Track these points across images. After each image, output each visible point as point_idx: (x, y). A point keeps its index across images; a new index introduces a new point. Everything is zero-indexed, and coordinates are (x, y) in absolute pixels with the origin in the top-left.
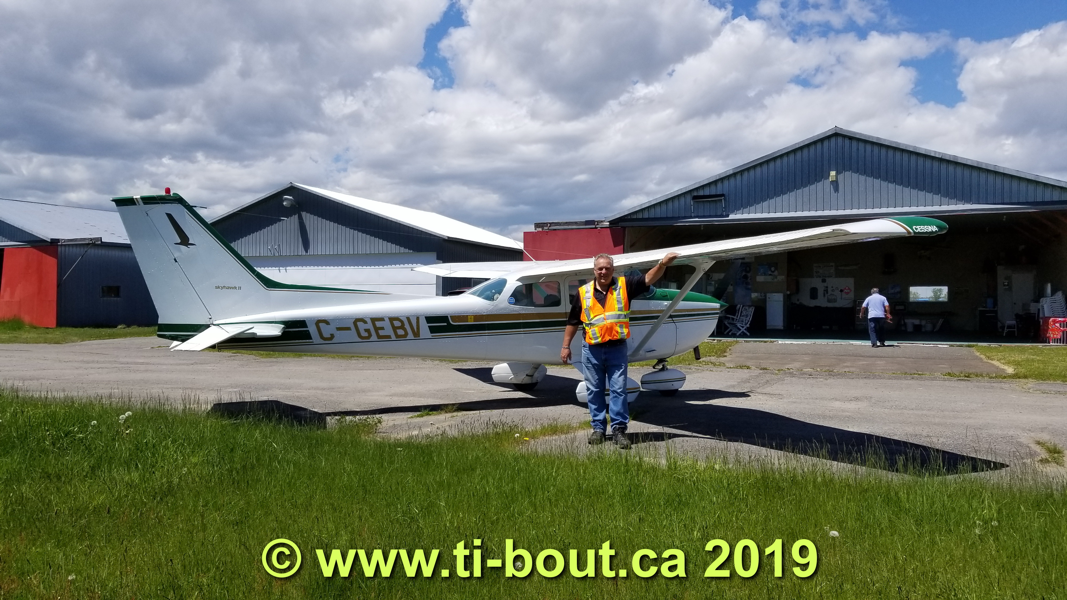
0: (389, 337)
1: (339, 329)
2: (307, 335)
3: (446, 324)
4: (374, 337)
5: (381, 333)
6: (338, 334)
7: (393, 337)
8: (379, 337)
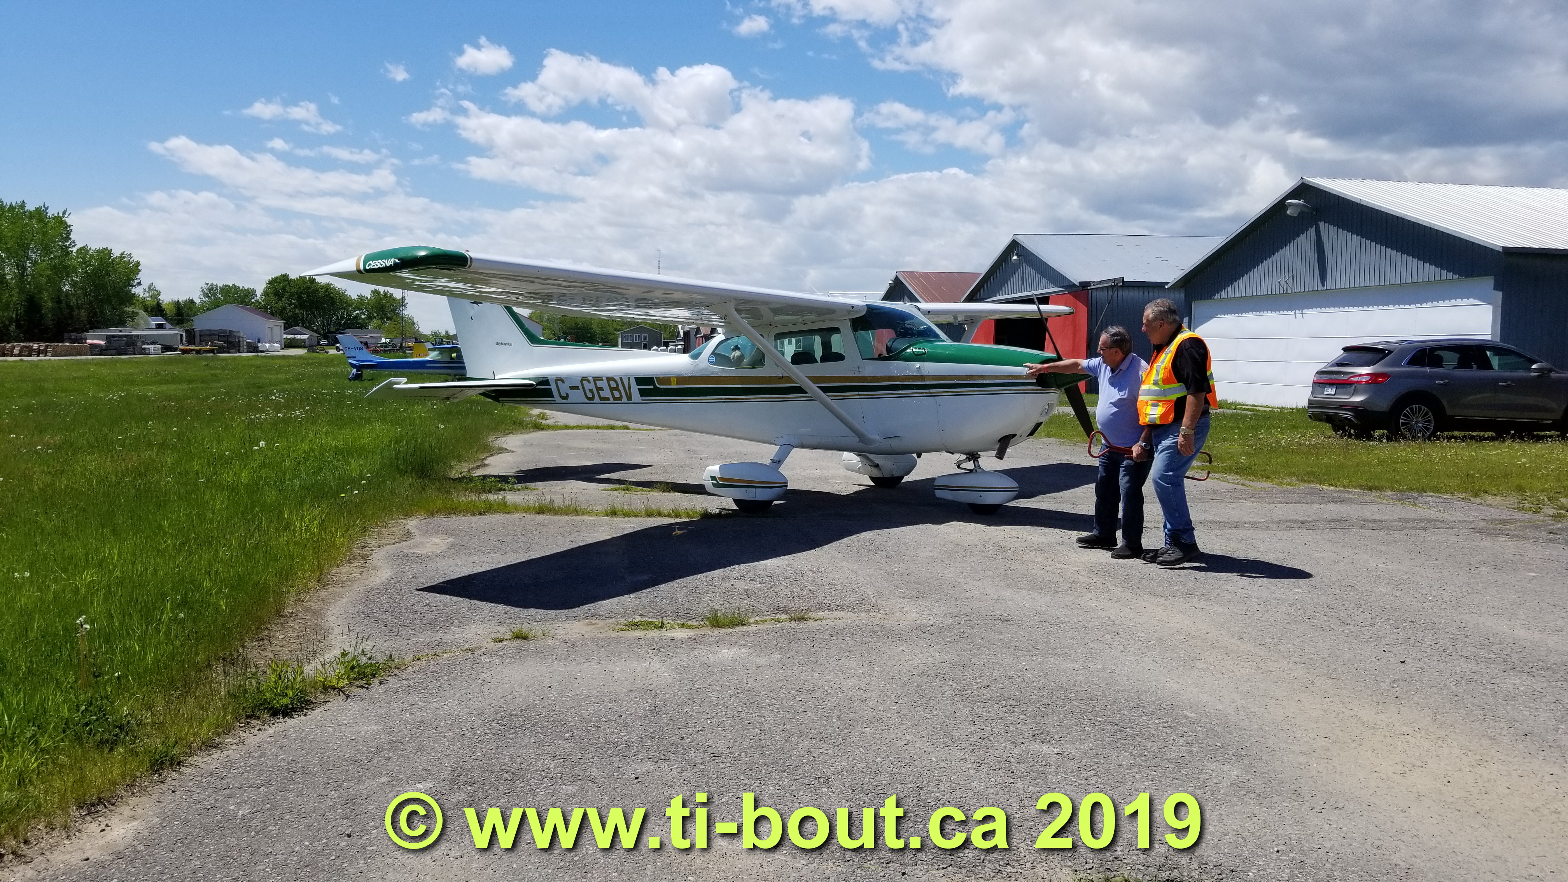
0: (607, 399)
1: (572, 388)
2: (548, 394)
3: (652, 387)
4: (597, 399)
5: (602, 394)
6: (571, 392)
7: (612, 400)
8: (601, 398)
